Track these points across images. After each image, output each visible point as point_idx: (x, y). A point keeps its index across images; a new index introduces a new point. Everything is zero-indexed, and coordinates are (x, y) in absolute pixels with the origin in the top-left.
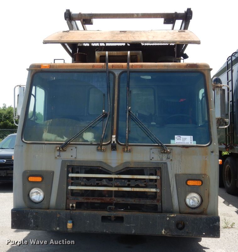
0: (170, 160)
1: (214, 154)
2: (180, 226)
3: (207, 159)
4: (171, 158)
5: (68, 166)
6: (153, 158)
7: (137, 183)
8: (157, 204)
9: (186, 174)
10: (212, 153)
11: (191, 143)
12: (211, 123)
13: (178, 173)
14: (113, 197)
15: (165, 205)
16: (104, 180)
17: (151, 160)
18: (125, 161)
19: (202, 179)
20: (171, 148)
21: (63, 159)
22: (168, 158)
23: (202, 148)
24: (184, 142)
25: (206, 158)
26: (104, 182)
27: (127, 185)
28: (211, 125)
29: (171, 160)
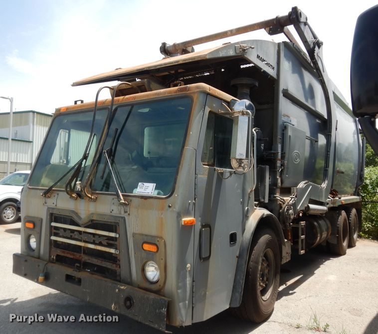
0: (127, 214)
1: (171, 209)
2: (128, 303)
3: (162, 216)
4: (128, 212)
5: (52, 214)
6: (113, 210)
7: (101, 240)
8: (117, 269)
9: (143, 235)
10: (169, 208)
11: (152, 193)
12: (180, 167)
13: (135, 232)
14: (82, 254)
15: (123, 273)
16: (76, 233)
17: (111, 212)
18: (91, 212)
19: (157, 243)
20: (130, 198)
21: (49, 207)
22: (125, 212)
23: (161, 200)
24: (145, 191)
25: (162, 214)
26: (76, 235)
27: (92, 241)
28: (180, 169)
29: (129, 214)
